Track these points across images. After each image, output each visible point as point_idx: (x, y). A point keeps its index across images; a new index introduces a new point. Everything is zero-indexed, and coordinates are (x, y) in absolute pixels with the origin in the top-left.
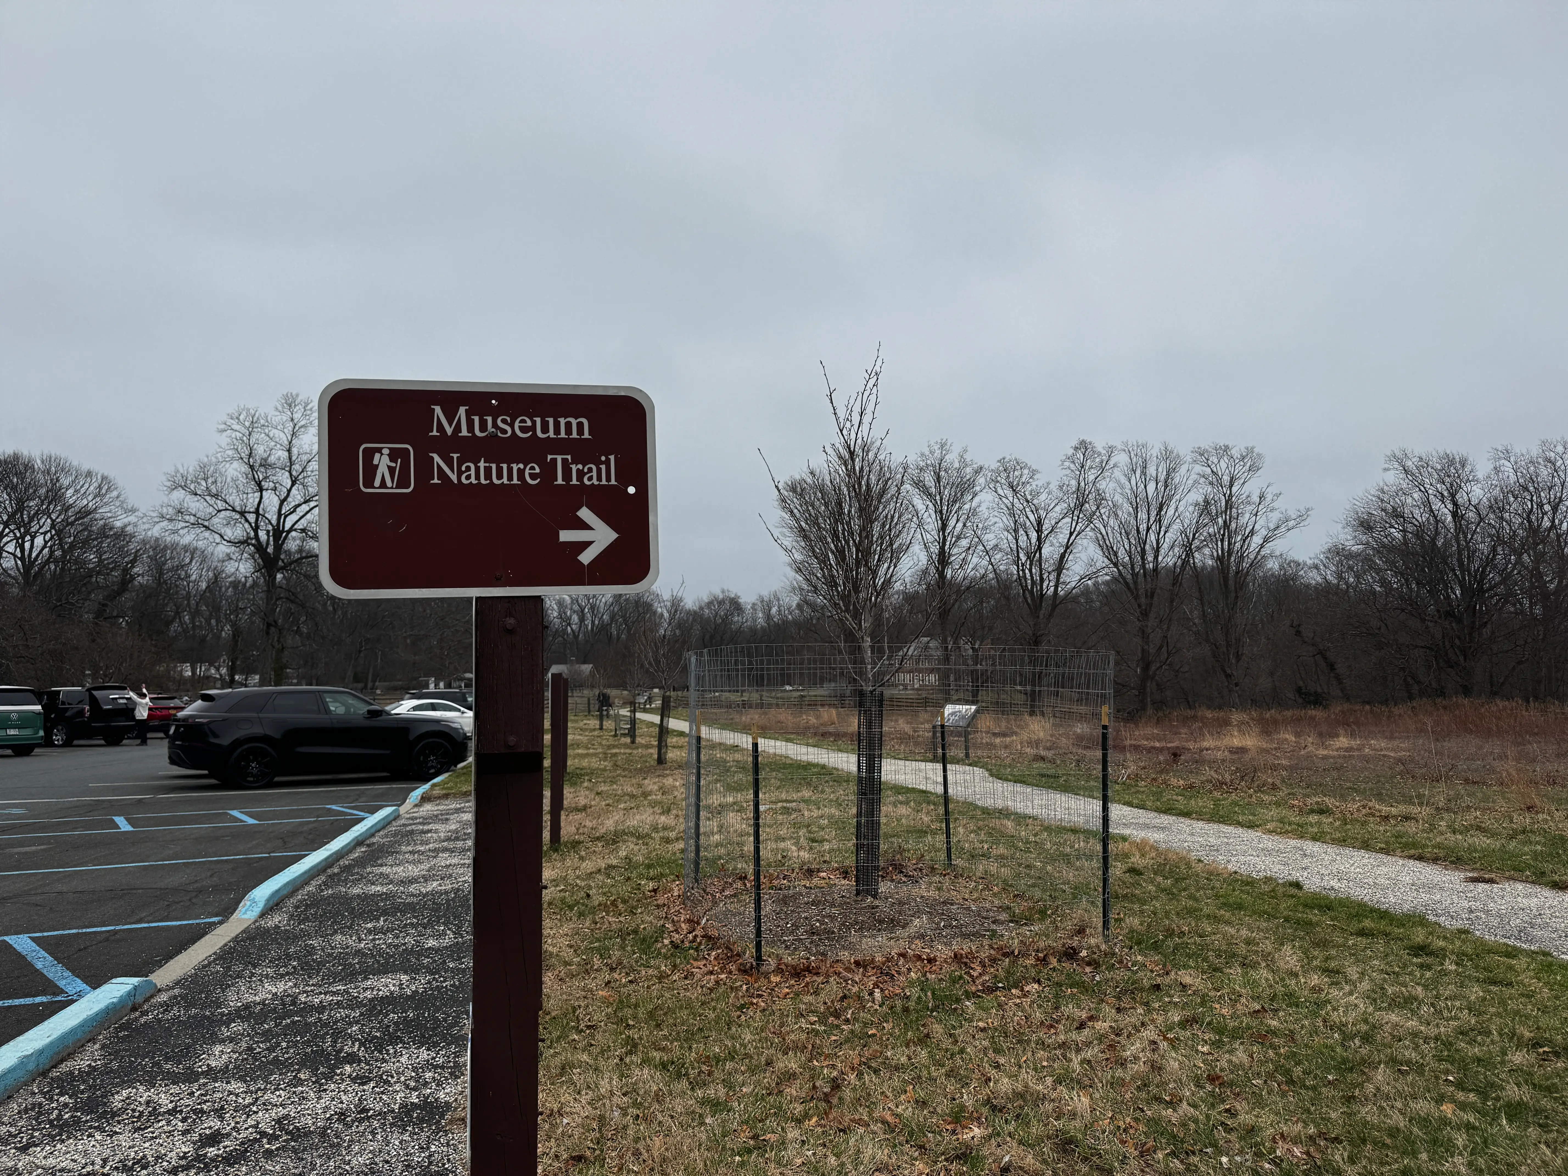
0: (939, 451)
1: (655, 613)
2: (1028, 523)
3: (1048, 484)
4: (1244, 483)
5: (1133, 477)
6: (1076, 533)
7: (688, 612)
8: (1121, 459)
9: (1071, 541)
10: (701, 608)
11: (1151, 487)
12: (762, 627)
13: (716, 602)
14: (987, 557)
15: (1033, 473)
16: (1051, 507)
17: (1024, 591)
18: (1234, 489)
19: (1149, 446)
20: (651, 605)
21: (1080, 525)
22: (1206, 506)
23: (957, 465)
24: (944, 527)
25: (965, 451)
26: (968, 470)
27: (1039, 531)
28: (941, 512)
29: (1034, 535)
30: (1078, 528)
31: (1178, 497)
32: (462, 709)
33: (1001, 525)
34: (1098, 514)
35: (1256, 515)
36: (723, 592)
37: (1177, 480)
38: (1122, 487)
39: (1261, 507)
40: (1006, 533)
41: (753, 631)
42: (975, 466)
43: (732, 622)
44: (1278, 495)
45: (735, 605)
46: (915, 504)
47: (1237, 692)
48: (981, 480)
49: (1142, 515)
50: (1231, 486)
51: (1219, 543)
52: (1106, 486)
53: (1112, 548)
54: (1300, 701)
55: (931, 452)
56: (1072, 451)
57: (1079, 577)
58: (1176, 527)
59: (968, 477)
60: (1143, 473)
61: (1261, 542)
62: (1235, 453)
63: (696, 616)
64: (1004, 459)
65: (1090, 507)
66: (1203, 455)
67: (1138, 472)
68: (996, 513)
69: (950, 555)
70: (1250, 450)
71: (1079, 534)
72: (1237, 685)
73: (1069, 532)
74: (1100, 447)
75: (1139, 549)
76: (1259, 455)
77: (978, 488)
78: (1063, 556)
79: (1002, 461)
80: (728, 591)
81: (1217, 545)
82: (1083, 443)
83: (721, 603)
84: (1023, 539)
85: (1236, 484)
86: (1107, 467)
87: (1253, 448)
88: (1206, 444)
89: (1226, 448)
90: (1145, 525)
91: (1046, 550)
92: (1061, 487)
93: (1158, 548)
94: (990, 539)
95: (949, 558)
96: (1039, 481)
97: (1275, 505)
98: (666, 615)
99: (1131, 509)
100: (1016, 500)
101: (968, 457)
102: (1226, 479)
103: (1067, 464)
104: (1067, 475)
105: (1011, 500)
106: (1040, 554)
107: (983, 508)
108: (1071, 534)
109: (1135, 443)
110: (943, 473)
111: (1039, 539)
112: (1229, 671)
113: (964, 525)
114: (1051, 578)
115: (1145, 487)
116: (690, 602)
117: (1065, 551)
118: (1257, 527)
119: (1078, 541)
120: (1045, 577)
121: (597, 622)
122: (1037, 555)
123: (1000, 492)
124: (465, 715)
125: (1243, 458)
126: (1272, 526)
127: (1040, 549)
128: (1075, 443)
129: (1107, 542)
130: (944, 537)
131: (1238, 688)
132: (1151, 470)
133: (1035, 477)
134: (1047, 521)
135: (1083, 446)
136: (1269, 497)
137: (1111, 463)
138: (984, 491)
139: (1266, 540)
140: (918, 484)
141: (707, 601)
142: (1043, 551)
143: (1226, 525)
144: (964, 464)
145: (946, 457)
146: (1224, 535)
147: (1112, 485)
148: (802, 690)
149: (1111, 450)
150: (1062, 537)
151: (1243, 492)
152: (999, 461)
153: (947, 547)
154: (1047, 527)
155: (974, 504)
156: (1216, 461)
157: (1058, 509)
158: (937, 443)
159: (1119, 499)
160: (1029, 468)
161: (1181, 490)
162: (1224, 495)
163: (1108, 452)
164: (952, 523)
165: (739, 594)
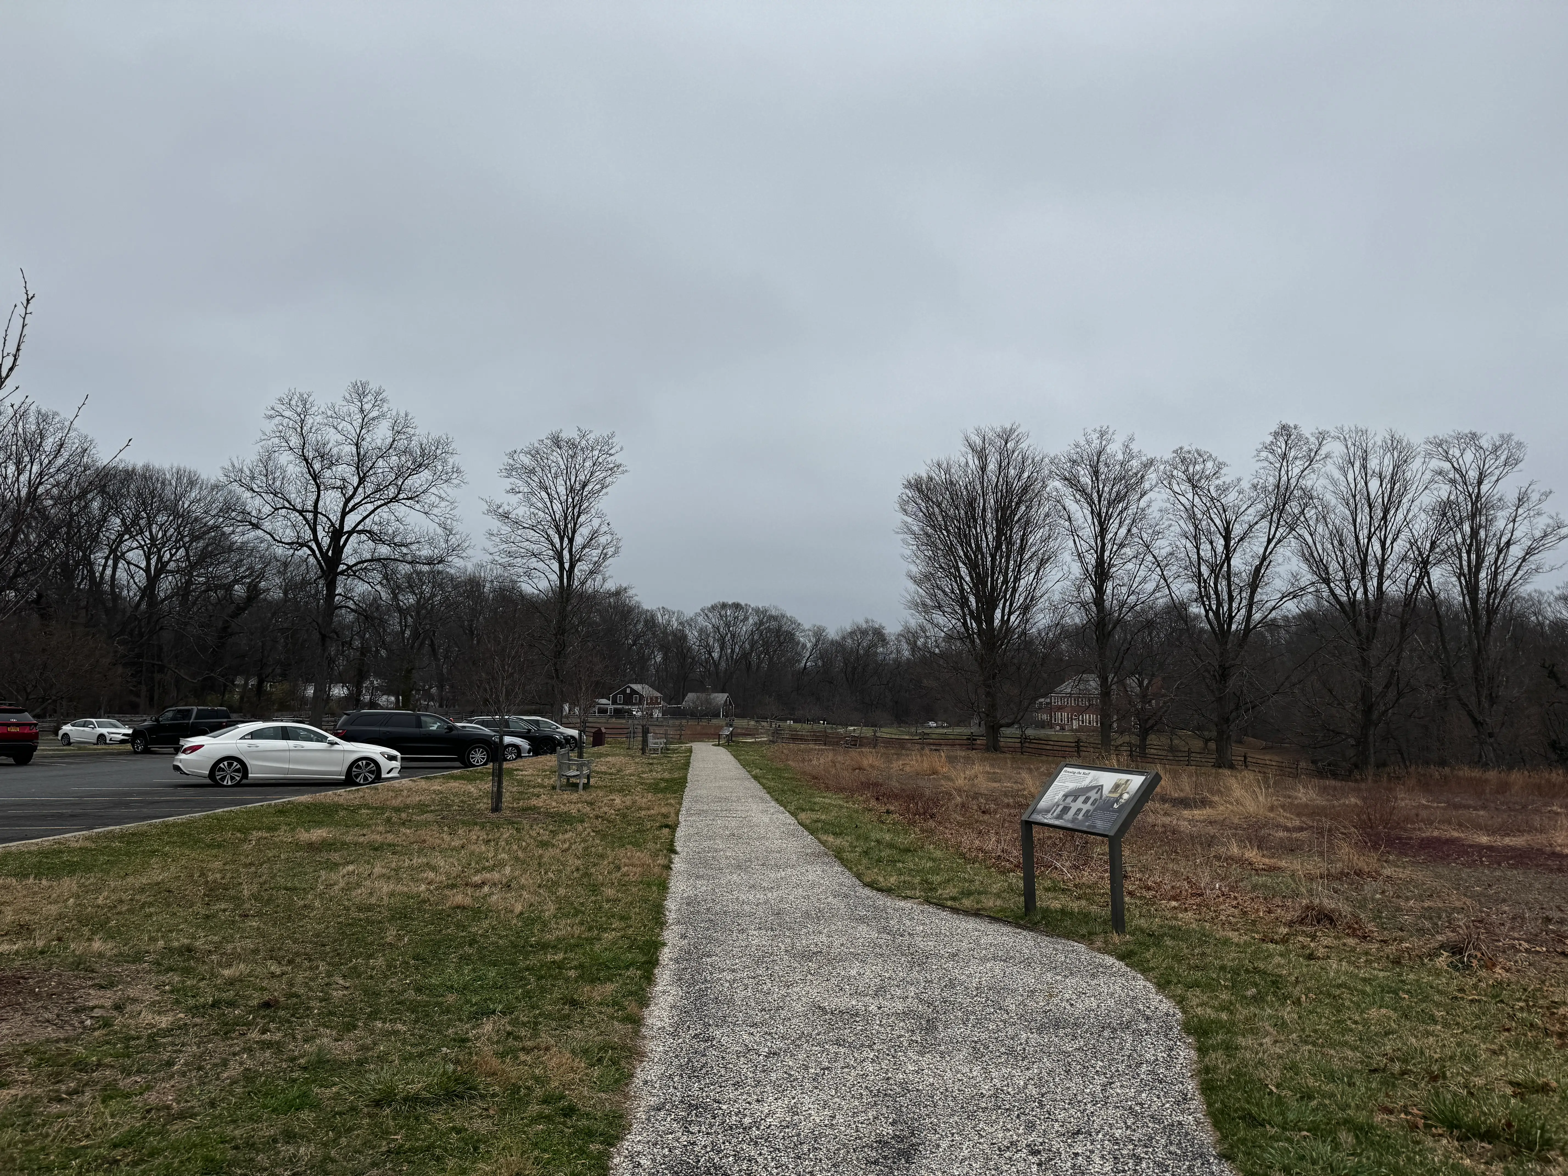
0: (1098, 442)
1: (798, 643)
2: (1213, 528)
3: (1239, 480)
4: (1497, 480)
5: (1351, 471)
6: (1275, 540)
7: (832, 643)
8: (1335, 448)
9: (1269, 550)
10: (844, 638)
11: (1374, 485)
12: (908, 659)
13: (860, 632)
14: (1158, 569)
15: (1220, 466)
16: (1242, 509)
17: (1207, 611)
18: (1484, 488)
19: (1371, 434)
20: (794, 634)
21: (1281, 530)
22: (1444, 509)
23: (1120, 457)
24: (1103, 532)
25: (1132, 439)
26: (1135, 463)
27: (1227, 538)
28: (1099, 515)
29: (1220, 543)
30: (1278, 535)
31: (1410, 496)
32: (331, 738)
33: (1178, 530)
34: (1302, 519)
35: (1514, 521)
36: (867, 622)
37: (1408, 475)
38: (1335, 483)
39: (1520, 511)
40: (1184, 541)
41: (897, 663)
42: (1144, 459)
43: (876, 653)
44: (1547, 494)
45: (879, 634)
46: (1067, 505)
47: (1491, 745)
48: (1152, 477)
49: (1363, 517)
50: (1480, 482)
51: (1465, 556)
52: (1314, 481)
53: (1322, 560)
54: (1554, 757)
55: (1089, 443)
56: (1271, 438)
57: (1280, 595)
58: (1405, 535)
59: (1134, 471)
60: (1364, 467)
61: (1521, 554)
62: (1484, 443)
63: (838, 646)
64: (1181, 448)
65: (1293, 507)
66: (1440, 445)
67: (1357, 465)
68: (1171, 516)
69: (1110, 566)
70: (1506, 439)
71: (1279, 541)
72: (1491, 735)
73: (1266, 539)
74: (1308, 430)
75: (1358, 561)
76: (1519, 445)
77: (1147, 485)
78: (1258, 569)
79: (1178, 451)
80: (873, 621)
81: (1460, 558)
82: (1284, 427)
83: (864, 633)
84: (1205, 548)
85: (1485, 482)
86: (1318, 458)
87: (1510, 436)
88: (1445, 431)
89: (1474, 436)
90: (1366, 532)
91: (1237, 562)
92: (1255, 487)
93: (1384, 560)
94: (1162, 547)
95: (1109, 568)
96: (1227, 476)
97: (1543, 506)
98: (809, 645)
99: (1347, 512)
100: (1197, 499)
101: (1135, 447)
102: (1473, 475)
103: (1264, 454)
104: (1264, 468)
105: (1191, 498)
106: (1229, 566)
107: (1155, 507)
108: (1269, 541)
109: (1353, 428)
110: (1102, 468)
111: (1227, 546)
112: (1480, 718)
113: (1129, 530)
114: (1244, 595)
115: (1366, 483)
116: (833, 633)
117: (1261, 563)
118: (1518, 534)
119: (1280, 550)
120: (1235, 594)
121: (737, 650)
122: (1225, 568)
123: (1176, 488)
124: (336, 747)
125: (1496, 449)
126: (1538, 534)
127: (1228, 559)
128: (1275, 427)
129: (1315, 554)
130: (1103, 545)
131: (1492, 740)
132: (1373, 464)
133: (1222, 472)
134: (1237, 526)
135: (1285, 431)
136: (1535, 497)
137: (1323, 452)
138: (1156, 489)
139: (1530, 552)
140: (1072, 481)
141: (849, 630)
142: (1232, 562)
143: (1474, 533)
144: (1129, 455)
145: (1108, 447)
146: (1471, 545)
147: (1323, 481)
148: (947, 727)
149: (1322, 437)
150: (1256, 546)
151: (1495, 491)
152: (1175, 452)
153: (1107, 554)
154: (1237, 530)
155: (1142, 504)
156: (1457, 454)
157: (1251, 511)
158: (1095, 430)
159: (1331, 499)
160: (1214, 461)
161: (1414, 486)
162: (1470, 496)
163: (1318, 438)
164: (1113, 526)
165: (883, 625)
